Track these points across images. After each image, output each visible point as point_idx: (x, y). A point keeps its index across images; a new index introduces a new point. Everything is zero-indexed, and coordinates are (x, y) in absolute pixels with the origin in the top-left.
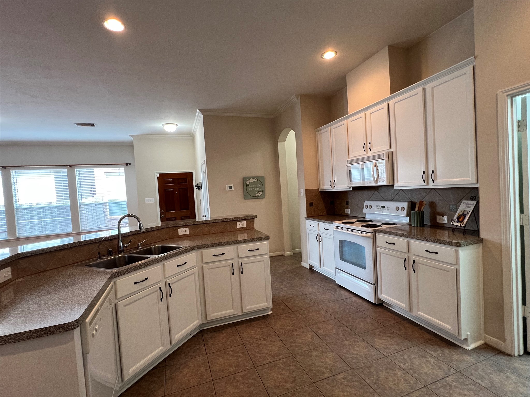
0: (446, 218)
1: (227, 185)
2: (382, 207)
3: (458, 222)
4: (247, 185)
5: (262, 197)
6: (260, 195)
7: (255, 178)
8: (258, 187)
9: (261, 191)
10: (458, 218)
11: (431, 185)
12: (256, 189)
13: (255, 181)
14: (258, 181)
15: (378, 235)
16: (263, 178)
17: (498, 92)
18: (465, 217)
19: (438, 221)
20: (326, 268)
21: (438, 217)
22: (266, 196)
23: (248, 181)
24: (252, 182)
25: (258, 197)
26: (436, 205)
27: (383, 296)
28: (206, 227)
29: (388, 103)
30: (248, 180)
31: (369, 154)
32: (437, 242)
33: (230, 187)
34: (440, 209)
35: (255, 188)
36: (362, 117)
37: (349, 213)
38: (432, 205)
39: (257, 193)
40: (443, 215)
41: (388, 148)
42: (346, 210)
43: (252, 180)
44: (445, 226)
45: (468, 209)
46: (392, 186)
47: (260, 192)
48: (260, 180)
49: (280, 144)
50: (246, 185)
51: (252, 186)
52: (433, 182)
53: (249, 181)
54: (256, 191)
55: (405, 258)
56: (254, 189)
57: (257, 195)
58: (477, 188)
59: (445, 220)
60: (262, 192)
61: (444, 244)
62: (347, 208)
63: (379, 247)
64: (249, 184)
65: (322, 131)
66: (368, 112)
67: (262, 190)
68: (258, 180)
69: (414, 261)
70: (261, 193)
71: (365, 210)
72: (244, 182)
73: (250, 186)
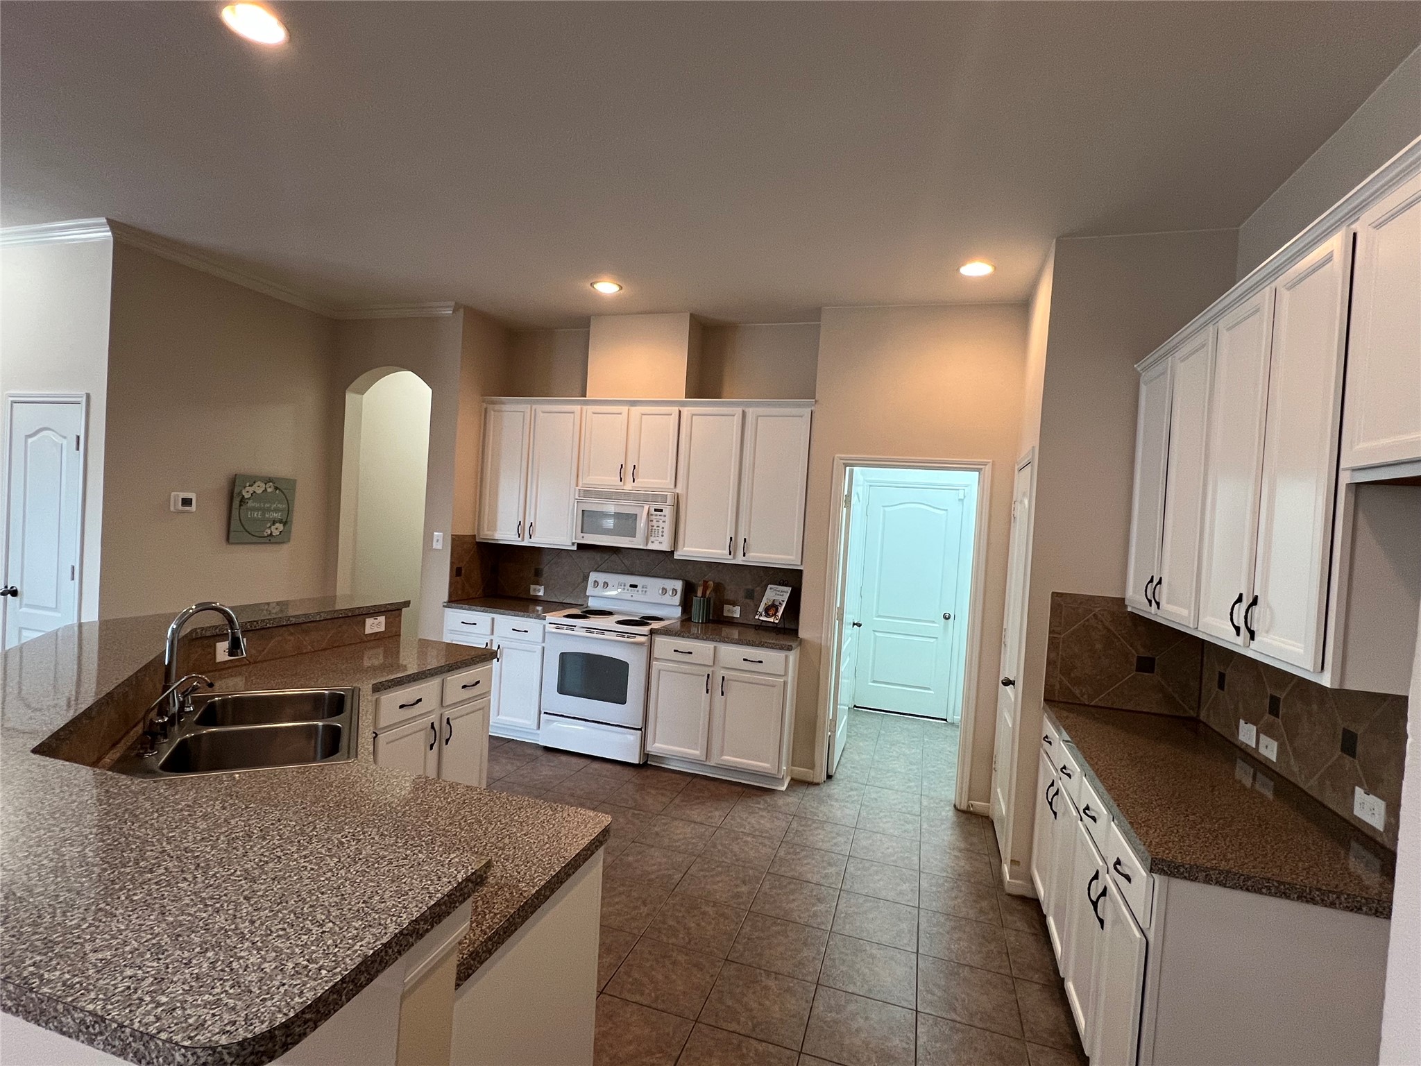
0: (738, 609)
1: (173, 494)
2: (631, 586)
3: (767, 615)
4: (243, 501)
5: (283, 538)
6: (276, 533)
7: (269, 480)
8: (276, 510)
9: (280, 522)
10: (767, 610)
11: (740, 560)
12: (267, 516)
13: (269, 490)
14: (277, 491)
15: (659, 640)
16: (292, 483)
17: (837, 456)
18: (777, 610)
19: (725, 614)
20: (504, 718)
21: (726, 607)
22: (292, 538)
23: (247, 489)
24: (259, 491)
25: (270, 540)
26: (725, 588)
27: (655, 747)
28: (291, 634)
29: (681, 409)
30: (248, 484)
31: (628, 486)
32: (762, 646)
33: (187, 502)
34: (730, 595)
35: (264, 510)
36: (620, 414)
37: (541, 593)
38: (718, 588)
39: (270, 527)
40: (734, 605)
41: (673, 486)
42: (532, 587)
43: (259, 488)
44: (736, 621)
45: (780, 599)
46: (672, 552)
47: (277, 525)
48: (282, 489)
49: (350, 397)
50: (241, 501)
51: (257, 505)
52: (744, 555)
53: (251, 490)
54: (268, 520)
55: (708, 675)
56: (263, 515)
57: (269, 533)
58: (801, 572)
59: (736, 612)
60: (285, 524)
61: (772, 648)
62: (537, 583)
63: (657, 659)
64: (249, 499)
65: (505, 407)
66: (637, 410)
67: (284, 520)
68: (276, 488)
69: (723, 677)
70: (280, 527)
71: (590, 590)
72: (237, 490)
73: (251, 504)
